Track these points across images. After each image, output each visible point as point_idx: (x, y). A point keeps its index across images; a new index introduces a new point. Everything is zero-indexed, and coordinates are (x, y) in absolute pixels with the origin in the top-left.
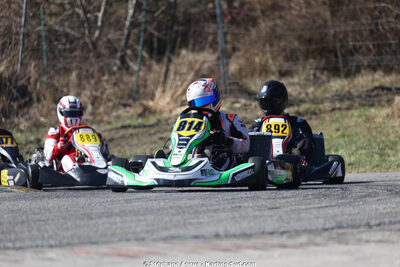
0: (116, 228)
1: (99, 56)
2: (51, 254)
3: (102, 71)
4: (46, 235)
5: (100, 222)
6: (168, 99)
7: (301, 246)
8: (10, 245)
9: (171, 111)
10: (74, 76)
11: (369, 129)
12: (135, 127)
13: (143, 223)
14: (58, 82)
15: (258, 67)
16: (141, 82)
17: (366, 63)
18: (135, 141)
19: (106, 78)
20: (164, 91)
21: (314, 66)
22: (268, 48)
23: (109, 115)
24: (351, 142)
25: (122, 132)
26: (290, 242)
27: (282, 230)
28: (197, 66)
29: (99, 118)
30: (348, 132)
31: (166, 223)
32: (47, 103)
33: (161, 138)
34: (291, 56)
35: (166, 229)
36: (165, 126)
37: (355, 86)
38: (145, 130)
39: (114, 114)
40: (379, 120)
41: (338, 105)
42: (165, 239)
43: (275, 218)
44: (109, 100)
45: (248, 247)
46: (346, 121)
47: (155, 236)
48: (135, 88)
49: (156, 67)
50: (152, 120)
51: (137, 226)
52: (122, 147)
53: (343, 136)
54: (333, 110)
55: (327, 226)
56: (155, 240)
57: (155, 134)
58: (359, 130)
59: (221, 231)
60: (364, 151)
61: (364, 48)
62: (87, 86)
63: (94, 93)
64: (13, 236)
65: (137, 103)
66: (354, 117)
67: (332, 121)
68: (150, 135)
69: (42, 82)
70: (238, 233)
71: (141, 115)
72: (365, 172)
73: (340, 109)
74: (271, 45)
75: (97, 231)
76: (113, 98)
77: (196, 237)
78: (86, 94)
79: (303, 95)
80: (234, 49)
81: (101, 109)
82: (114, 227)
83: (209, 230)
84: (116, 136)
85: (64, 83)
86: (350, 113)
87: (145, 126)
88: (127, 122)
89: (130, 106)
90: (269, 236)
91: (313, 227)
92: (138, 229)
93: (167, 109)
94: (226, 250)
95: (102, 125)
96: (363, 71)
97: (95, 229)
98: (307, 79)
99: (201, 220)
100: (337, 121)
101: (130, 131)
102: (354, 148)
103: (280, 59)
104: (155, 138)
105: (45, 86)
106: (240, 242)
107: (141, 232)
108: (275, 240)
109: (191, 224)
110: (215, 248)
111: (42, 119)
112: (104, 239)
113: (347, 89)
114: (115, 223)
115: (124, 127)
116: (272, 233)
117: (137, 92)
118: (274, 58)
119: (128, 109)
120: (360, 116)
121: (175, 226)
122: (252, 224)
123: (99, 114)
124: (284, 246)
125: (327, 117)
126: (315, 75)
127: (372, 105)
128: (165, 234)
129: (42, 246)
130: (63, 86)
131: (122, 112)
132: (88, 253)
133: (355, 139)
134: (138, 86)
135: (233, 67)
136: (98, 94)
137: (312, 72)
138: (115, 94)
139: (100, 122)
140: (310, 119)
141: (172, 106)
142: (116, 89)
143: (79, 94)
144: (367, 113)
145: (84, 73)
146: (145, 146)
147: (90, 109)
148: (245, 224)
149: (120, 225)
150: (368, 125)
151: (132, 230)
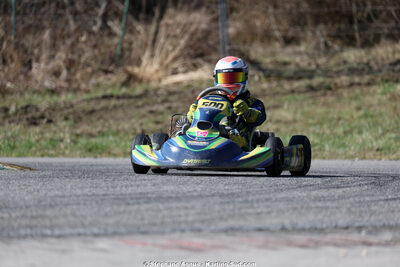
0: (164, 217)
1: (75, 14)
2: (102, 243)
3: (79, 30)
4: (86, 223)
5: (144, 207)
6: (156, 66)
7: (387, 244)
8: (48, 232)
9: (160, 80)
10: (46, 35)
11: (395, 109)
12: (118, 98)
13: (193, 212)
14: (29, 40)
15: (259, 31)
16: (126, 45)
17: (386, 31)
18: (120, 113)
19: (83, 39)
20: (152, 56)
21: (325, 33)
22: (271, 10)
23: (87, 83)
24: (376, 124)
25: (103, 103)
26: (372, 239)
27: (357, 224)
28: (193, 28)
29: (74, 86)
30: (371, 111)
31: (219, 212)
32: (14, 66)
33: (151, 112)
34: (298, 21)
35: (221, 219)
36: (154, 98)
37: (375, 59)
38: (132, 101)
39: (93, 81)
41: (357, 79)
42: (226, 231)
43: (344, 210)
44: (89, 65)
45: (327, 244)
46: (368, 99)
47: (213, 227)
48: (118, 51)
49: (140, 27)
50: (138, 90)
51: (187, 215)
52: (106, 120)
53: (366, 116)
54: (352, 85)
56: (213, 232)
57: (142, 106)
58: (383, 110)
59: (287, 223)
60: (393, 135)
61: (384, 14)
62: (62, 48)
63: (70, 56)
64: (47, 222)
65: (120, 69)
66: (377, 95)
67: (351, 98)
68: (138, 107)
69: (9, 42)
70: (308, 226)
71: (125, 84)
72: (397, 159)
73: (359, 84)
74: (276, 7)
75: (142, 219)
76: (93, 62)
77: (260, 230)
78: (61, 56)
79: (313, 67)
80: (232, 10)
81: (78, 76)
82: (160, 215)
83: (272, 221)
84: (98, 107)
85: (36, 42)
86: (372, 89)
87: (130, 97)
88: (109, 92)
89: (111, 72)
90: (345, 231)
91: (391, 223)
92: (190, 219)
93: (156, 77)
94: (303, 246)
95: (79, 93)
96: (383, 41)
97: (139, 217)
98: (317, 48)
99: (259, 210)
100: (356, 98)
101: (113, 102)
102: (380, 131)
103: (285, 24)
104: (144, 111)
105: (12, 46)
106: (316, 237)
107: (193, 222)
108: (355, 236)
109: (250, 214)
110: (290, 244)
111: (9, 85)
113: (365, 60)
114: (159, 211)
115: (105, 97)
116: (347, 228)
117: (121, 56)
118: (278, 22)
119: (110, 76)
120: (384, 93)
121: (232, 216)
122: (320, 217)
123: (76, 81)
124: (369, 244)
125: (345, 94)
126: (326, 44)
127: (397, 81)
128: (223, 225)
129: (85, 235)
130: (33, 47)
131: (102, 79)
132: (144, 244)
133: (380, 120)
134: (122, 50)
135: (231, 31)
136: (75, 57)
137: (322, 40)
138: (95, 58)
139: (76, 90)
140: (325, 95)
141: (161, 74)
142: (96, 51)
143: (52, 57)
144: (392, 90)
145: (59, 31)
146: (133, 120)
147: (64, 74)
148: (311, 217)
149: (166, 213)
150: (394, 104)
151: (183, 219)
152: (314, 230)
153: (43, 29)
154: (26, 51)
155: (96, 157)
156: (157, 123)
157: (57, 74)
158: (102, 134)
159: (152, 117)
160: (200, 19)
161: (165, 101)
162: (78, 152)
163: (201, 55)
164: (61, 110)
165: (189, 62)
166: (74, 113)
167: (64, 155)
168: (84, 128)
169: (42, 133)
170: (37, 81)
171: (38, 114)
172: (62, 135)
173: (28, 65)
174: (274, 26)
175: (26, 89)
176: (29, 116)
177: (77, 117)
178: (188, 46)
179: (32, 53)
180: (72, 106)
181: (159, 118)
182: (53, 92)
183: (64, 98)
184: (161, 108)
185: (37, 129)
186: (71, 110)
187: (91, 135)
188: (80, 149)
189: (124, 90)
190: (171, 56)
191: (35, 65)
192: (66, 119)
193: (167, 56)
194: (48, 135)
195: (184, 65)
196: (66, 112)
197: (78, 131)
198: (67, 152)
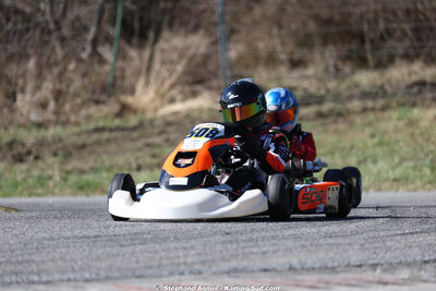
0: (161, 259)
1: (62, 40)
3: (67, 58)
4: (76, 267)
5: (138, 248)
6: (151, 94)
7: (404, 282)
8: (36, 278)
9: (156, 110)
10: (32, 64)
11: (412, 136)
12: (111, 130)
13: (193, 252)
14: (13, 70)
15: (263, 54)
16: (118, 73)
17: (401, 51)
18: (113, 147)
19: (72, 66)
20: (147, 83)
21: (335, 54)
22: (275, 31)
23: (77, 115)
24: (392, 153)
25: (95, 137)
26: (388, 277)
27: (371, 262)
28: (190, 53)
29: (63, 118)
30: (386, 139)
31: (221, 252)
33: (148, 145)
34: (305, 42)
35: (223, 259)
36: (150, 130)
37: (389, 81)
38: (126, 133)
39: (84, 112)
40: (424, 124)
41: (370, 104)
42: (228, 273)
43: (357, 247)
44: (76, 95)
45: (339, 284)
46: (382, 125)
47: (214, 269)
48: (110, 79)
49: (133, 53)
50: (133, 121)
51: (186, 256)
52: (99, 155)
53: (381, 144)
55: (426, 258)
56: (214, 273)
57: (138, 139)
58: (399, 137)
59: (295, 262)
60: (411, 164)
61: (398, 33)
62: (49, 77)
63: (58, 86)
64: (34, 267)
65: (113, 99)
66: (393, 121)
68: (133, 140)
70: (318, 265)
71: (119, 115)
72: (416, 190)
73: (373, 109)
74: (280, 27)
75: (138, 262)
76: (83, 93)
77: (266, 270)
78: (48, 86)
79: (322, 92)
80: (233, 31)
81: (67, 107)
82: (157, 257)
83: (279, 261)
84: (89, 141)
85: (21, 71)
86: (386, 114)
87: (124, 129)
88: (101, 124)
89: (104, 103)
90: (359, 270)
91: (409, 259)
92: (190, 260)
93: (152, 106)
95: (68, 127)
96: (398, 61)
97: (134, 259)
98: (326, 70)
99: (265, 249)
100: (370, 124)
101: (106, 135)
102: (397, 160)
103: (291, 46)
104: (139, 144)
106: (326, 277)
107: (193, 263)
108: (369, 275)
109: (253, 253)
112: (151, 272)
113: (379, 83)
114: (156, 252)
115: (98, 130)
116: (360, 266)
117: (114, 85)
118: (283, 43)
119: (101, 107)
120: (400, 119)
121: (235, 256)
122: (331, 255)
123: (65, 113)
124: (386, 283)
125: (358, 120)
126: (337, 69)
127: (414, 105)
128: (225, 266)
129: (76, 280)
130: (17, 77)
131: (93, 110)
132: (139, 289)
133: (397, 147)
134: (115, 78)
135: (233, 54)
136: (63, 87)
137: (331, 62)
138: (85, 87)
139: (65, 123)
140: (336, 122)
141: (157, 103)
142: (86, 81)
143: (38, 88)
144: (409, 114)
145: (44, 60)
146: (128, 155)
147: (52, 105)
148: (321, 255)
149: (163, 254)
150: (411, 130)
151: (182, 260)
152: (325, 269)
153: (28, 57)
154: (9, 82)
155: (88, 195)
156: (154, 156)
157: (43, 105)
158: (94, 170)
159: (148, 150)
160: (198, 43)
161: (162, 132)
162: (69, 191)
163: (200, 82)
164: (49, 144)
165: (187, 89)
166: (64, 148)
167: (53, 194)
168: (74, 164)
169: (28, 171)
170: (22, 115)
171: (24, 150)
172: (50, 172)
173: (12, 97)
174: (279, 48)
175: (11, 123)
176: (15, 152)
177: (67, 152)
178: (186, 72)
179: (16, 84)
180: (61, 140)
181: (157, 151)
182: (40, 125)
183: (52, 132)
184: (158, 140)
185: (24, 167)
186: (60, 145)
187: (82, 172)
188: (71, 187)
189: (117, 122)
190: (168, 84)
191: (19, 97)
192: (55, 154)
193: (162, 84)
194: (35, 173)
195: (181, 92)
196: (54, 147)
197: (69, 167)
198: (57, 191)
